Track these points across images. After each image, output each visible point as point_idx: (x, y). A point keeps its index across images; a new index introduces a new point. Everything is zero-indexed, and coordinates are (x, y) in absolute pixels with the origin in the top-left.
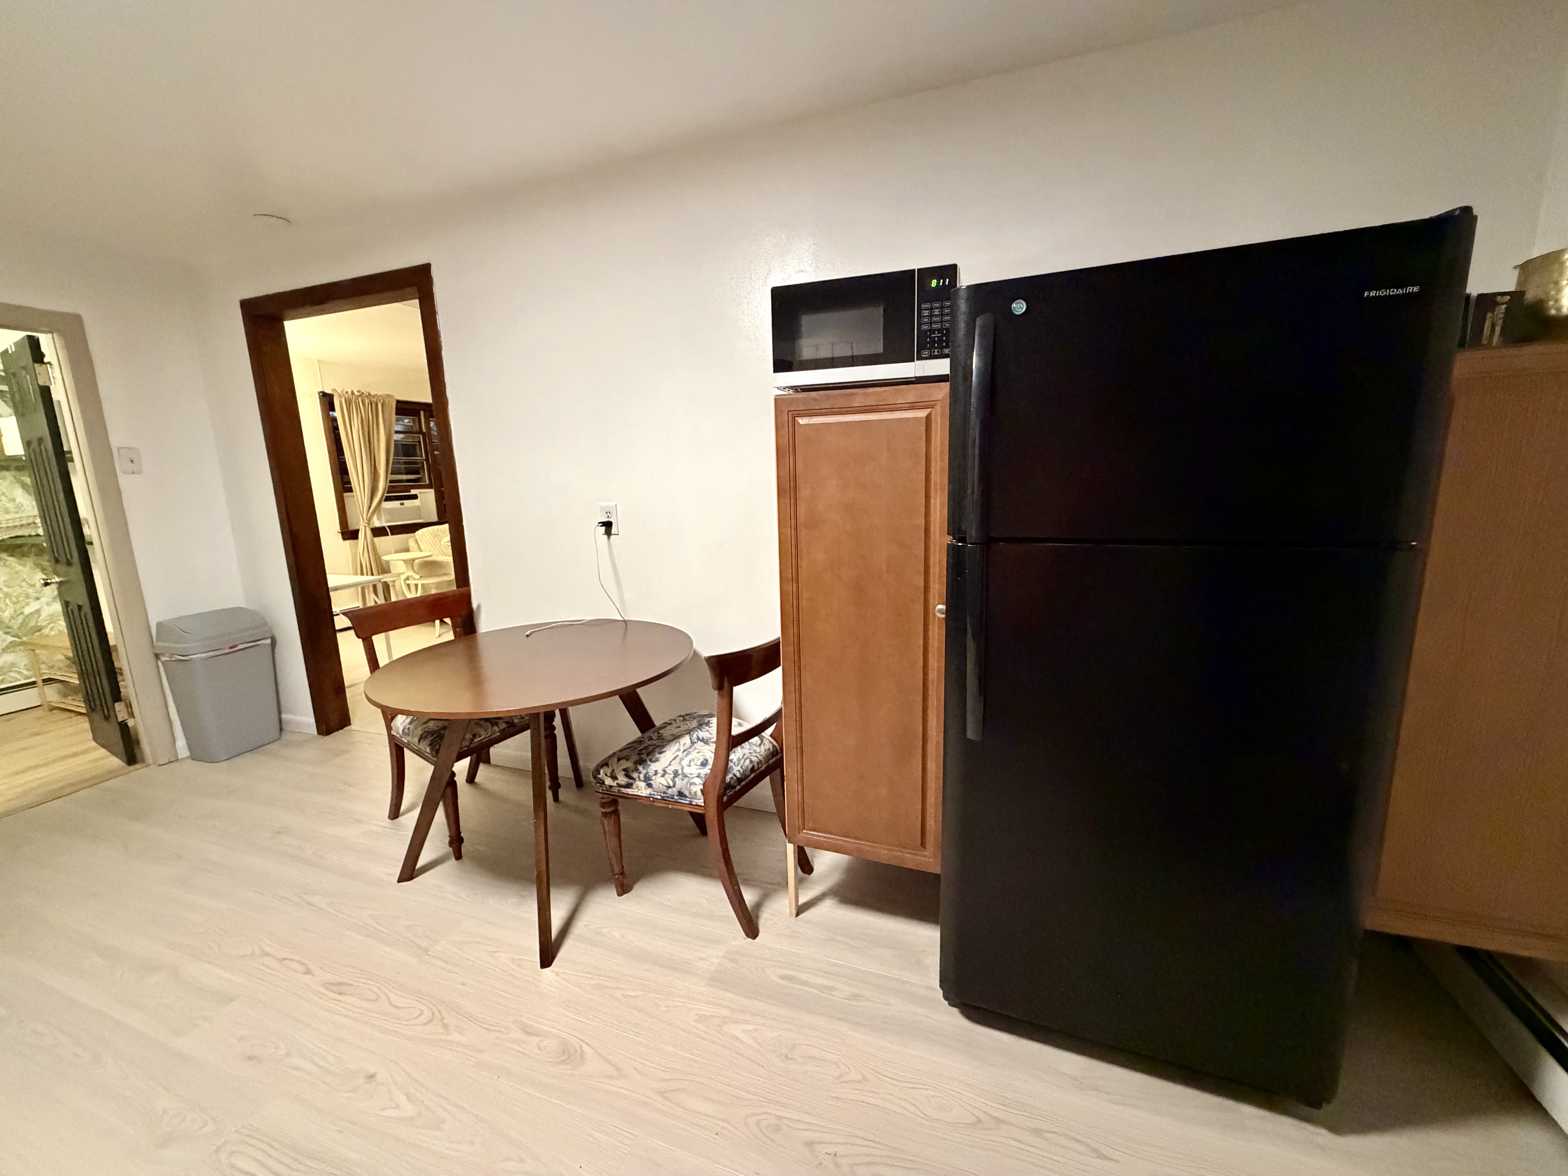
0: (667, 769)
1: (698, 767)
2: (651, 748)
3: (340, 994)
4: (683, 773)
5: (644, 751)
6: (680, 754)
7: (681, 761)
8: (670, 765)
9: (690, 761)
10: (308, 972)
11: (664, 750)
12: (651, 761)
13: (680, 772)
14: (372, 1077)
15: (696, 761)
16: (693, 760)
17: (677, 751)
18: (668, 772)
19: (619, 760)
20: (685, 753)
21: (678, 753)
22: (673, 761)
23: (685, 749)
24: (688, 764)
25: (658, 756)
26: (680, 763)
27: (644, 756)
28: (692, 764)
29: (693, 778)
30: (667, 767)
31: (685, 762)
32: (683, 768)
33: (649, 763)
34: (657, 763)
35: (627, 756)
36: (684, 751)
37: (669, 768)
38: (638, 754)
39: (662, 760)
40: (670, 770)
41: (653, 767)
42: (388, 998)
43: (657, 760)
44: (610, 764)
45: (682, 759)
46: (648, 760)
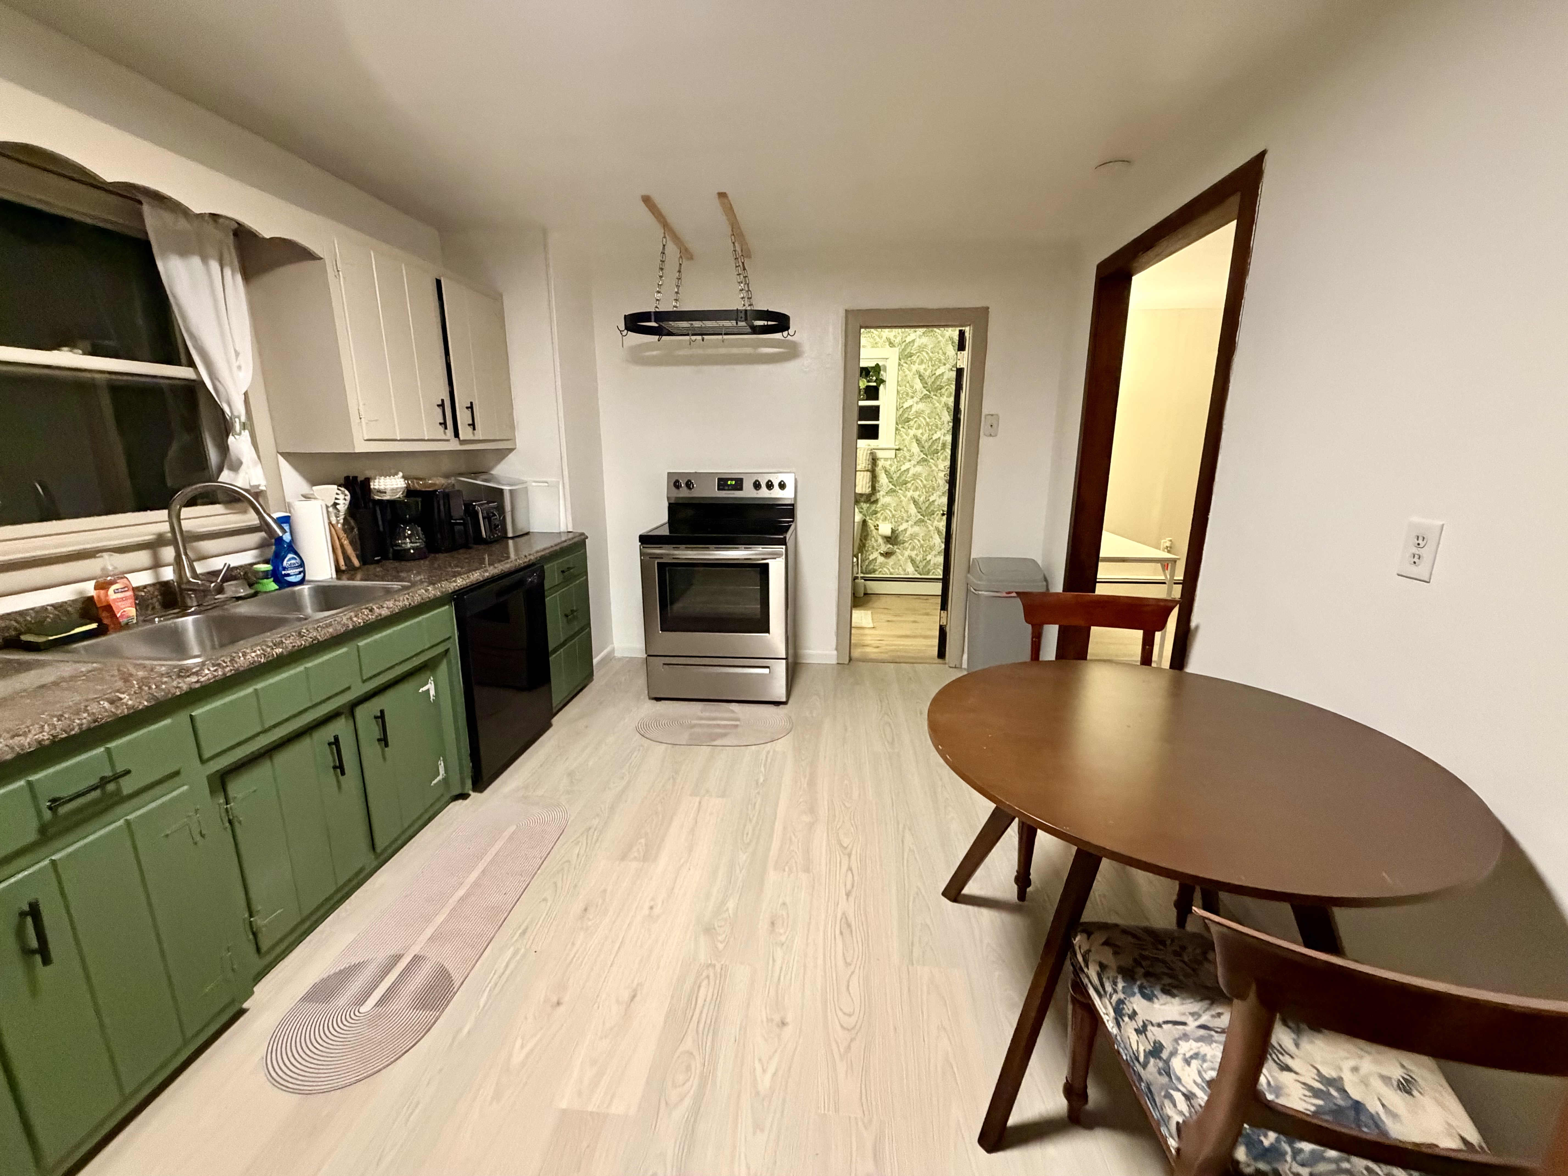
0: (1150, 1027)
1: (1199, 1081)
2: (1160, 968)
3: (841, 933)
4: (1167, 1062)
5: (1147, 963)
6: (1192, 1024)
7: (1180, 1038)
8: (1159, 1025)
9: (1196, 1056)
10: (848, 895)
11: (1175, 991)
12: (1141, 989)
13: (1165, 1055)
14: (783, 1024)
15: (1205, 1065)
16: (1204, 1060)
17: (1192, 1014)
18: (1149, 1034)
19: (1106, 943)
20: (1202, 1032)
21: (1189, 1019)
22: (1170, 1025)
23: (1210, 1025)
24: (1188, 1055)
25: (1157, 992)
26: (1176, 1041)
27: (1141, 971)
28: (1194, 1063)
29: (1179, 1090)
30: (1153, 1025)
31: (1186, 1048)
32: (1173, 1053)
33: (1136, 990)
34: (1144, 1002)
35: (1118, 947)
36: (1203, 1027)
37: (1155, 1029)
38: (1135, 960)
39: (1157, 1005)
40: (1154, 1033)
41: (1137, 1003)
42: (853, 973)
43: (1149, 998)
44: (1092, 937)
45: (1185, 1037)
46: (1138, 983)
